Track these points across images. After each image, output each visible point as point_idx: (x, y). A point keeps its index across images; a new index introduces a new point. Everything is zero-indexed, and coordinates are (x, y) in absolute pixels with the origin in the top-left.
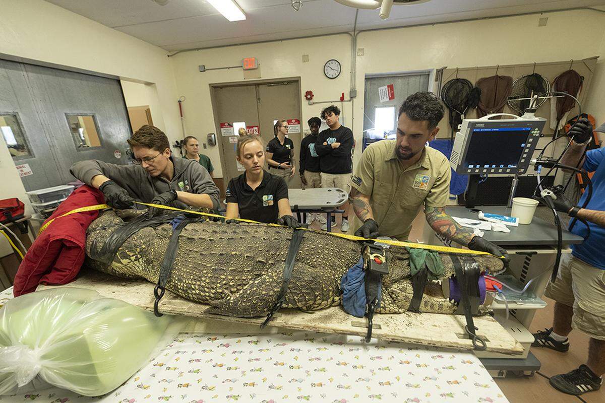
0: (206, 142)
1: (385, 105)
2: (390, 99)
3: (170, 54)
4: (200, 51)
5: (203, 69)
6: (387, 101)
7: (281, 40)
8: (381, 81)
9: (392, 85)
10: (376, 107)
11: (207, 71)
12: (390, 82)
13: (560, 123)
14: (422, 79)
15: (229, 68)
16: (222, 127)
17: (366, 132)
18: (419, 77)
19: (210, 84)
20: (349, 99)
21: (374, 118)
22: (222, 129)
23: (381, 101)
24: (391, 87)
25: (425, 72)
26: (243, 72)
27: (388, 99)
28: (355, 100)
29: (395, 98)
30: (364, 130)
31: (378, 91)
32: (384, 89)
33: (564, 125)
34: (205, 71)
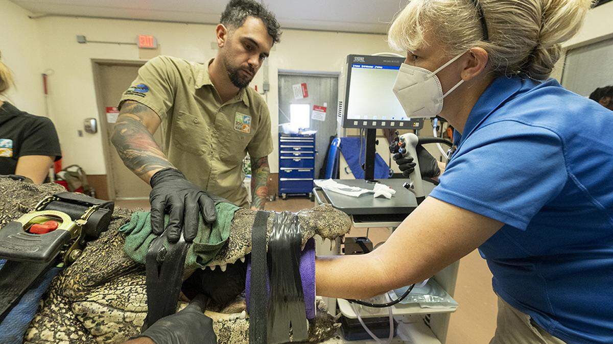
0: (82, 129)
1: (299, 102)
2: (304, 97)
3: (31, 15)
4: (80, 19)
5: (83, 40)
6: (301, 99)
7: (187, 23)
8: (295, 79)
9: (305, 84)
10: (291, 104)
11: (88, 44)
12: (304, 81)
13: (443, 127)
14: (332, 80)
15: (119, 44)
16: (108, 112)
17: (281, 126)
18: (329, 79)
19: (92, 60)
20: (263, 92)
21: (290, 114)
22: (108, 115)
23: (296, 98)
24: (304, 85)
25: (335, 75)
26: (138, 49)
27: (302, 97)
28: (268, 93)
29: (309, 96)
30: (279, 124)
31: (292, 88)
32: (297, 87)
33: (446, 128)
34: (84, 42)
